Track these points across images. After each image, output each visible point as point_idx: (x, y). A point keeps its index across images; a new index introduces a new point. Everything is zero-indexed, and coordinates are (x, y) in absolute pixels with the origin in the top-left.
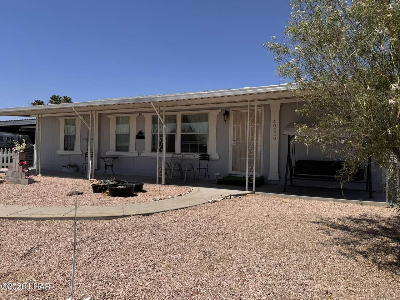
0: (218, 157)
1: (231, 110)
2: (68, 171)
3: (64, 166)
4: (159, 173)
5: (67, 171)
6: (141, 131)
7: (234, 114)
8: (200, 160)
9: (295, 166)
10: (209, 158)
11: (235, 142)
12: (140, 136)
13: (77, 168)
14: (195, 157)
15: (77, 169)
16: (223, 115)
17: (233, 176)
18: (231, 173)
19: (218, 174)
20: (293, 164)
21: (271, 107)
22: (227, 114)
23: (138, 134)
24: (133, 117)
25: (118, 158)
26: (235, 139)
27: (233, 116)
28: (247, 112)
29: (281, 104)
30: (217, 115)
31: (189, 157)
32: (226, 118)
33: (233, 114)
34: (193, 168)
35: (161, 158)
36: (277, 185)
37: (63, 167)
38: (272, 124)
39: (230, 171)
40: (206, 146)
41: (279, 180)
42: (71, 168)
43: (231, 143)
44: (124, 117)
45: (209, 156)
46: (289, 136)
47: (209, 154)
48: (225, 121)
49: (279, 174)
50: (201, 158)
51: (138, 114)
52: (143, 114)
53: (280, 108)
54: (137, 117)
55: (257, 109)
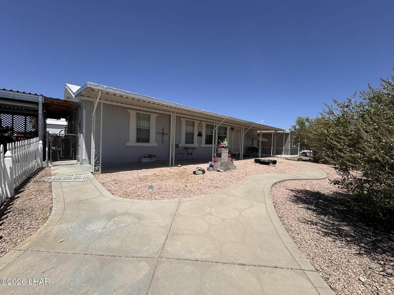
6: (200, 132)
12: (200, 135)
16: (231, 129)
48: (233, 131)
54: (198, 123)
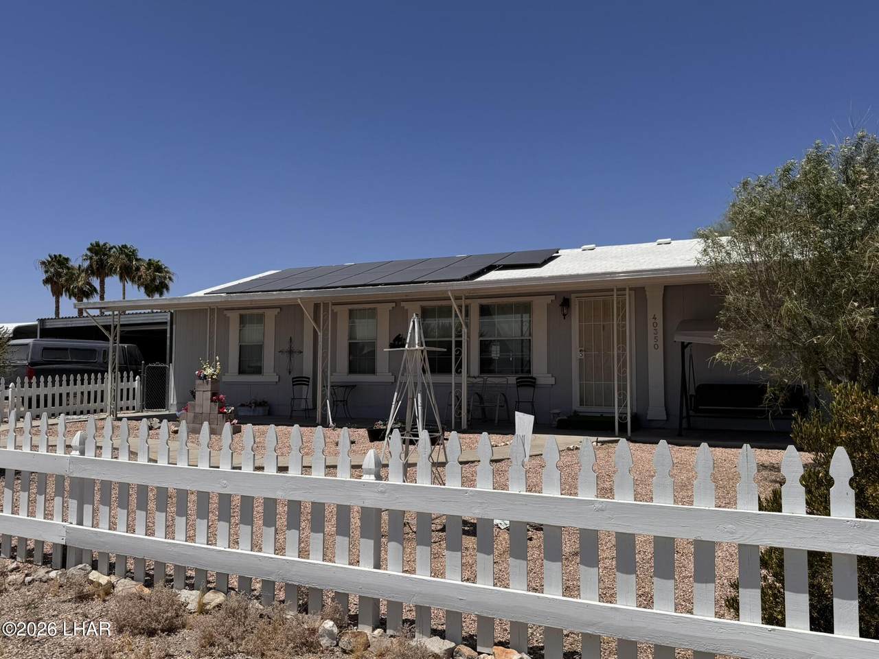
0: (552, 381)
1: (573, 296)
2: (252, 414)
3: (243, 405)
4: (456, 412)
5: (248, 414)
6: (400, 335)
7: (580, 303)
8: (518, 386)
9: (694, 394)
10: (535, 382)
11: (583, 353)
13: (267, 408)
14: (509, 382)
15: (269, 411)
16: (560, 305)
17: (581, 414)
18: (577, 409)
19: (557, 411)
20: (692, 391)
21: (647, 293)
22: (566, 303)
23: (394, 340)
24: (384, 311)
25: (355, 386)
26: (583, 349)
27: (577, 307)
28: (613, 301)
29: (665, 286)
30: (548, 305)
31: (497, 382)
32: (565, 311)
33: (577, 303)
34: (506, 401)
35: (459, 386)
36: (664, 428)
37: (240, 406)
38: (650, 322)
39: (576, 406)
40: (529, 361)
41: (667, 420)
42: (258, 408)
43: (576, 355)
44: (365, 309)
45: (535, 379)
46: (683, 343)
47: (534, 376)
48: (564, 315)
49: (666, 410)
50: (521, 384)
51: (394, 305)
52: (403, 304)
53: (664, 295)
54: (391, 309)
55: (617, 295)
